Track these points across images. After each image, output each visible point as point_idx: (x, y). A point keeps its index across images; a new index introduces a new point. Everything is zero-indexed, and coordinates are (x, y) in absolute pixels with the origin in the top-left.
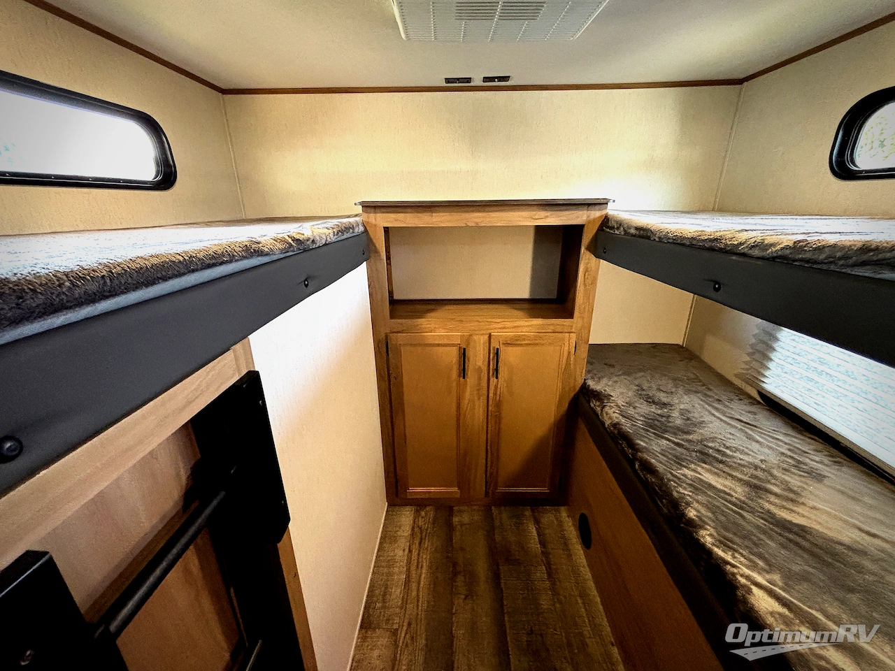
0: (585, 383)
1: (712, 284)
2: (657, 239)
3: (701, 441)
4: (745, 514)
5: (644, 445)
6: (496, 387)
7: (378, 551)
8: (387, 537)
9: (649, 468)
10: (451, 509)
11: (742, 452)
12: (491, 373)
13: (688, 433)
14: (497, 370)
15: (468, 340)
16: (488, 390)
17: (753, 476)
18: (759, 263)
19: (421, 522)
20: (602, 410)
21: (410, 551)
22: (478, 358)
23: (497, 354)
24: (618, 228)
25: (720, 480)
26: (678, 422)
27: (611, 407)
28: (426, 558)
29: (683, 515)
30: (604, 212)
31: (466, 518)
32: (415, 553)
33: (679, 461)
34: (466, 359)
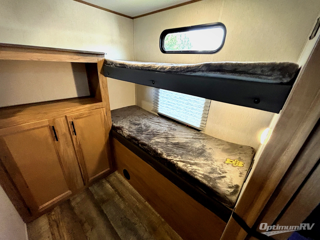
0: (113, 125)
1: (152, 81)
2: (129, 68)
3: (152, 131)
4: (168, 145)
5: (140, 138)
6: (76, 139)
9: (144, 144)
10: (69, 200)
11: (161, 130)
12: (72, 133)
13: (148, 130)
14: (75, 131)
15: (54, 122)
16: (73, 142)
17: (165, 135)
18: (164, 73)
20: (123, 133)
22: (62, 129)
23: (73, 124)
24: (112, 64)
25: (160, 139)
26: (144, 128)
27: (125, 130)
28: (64, 231)
29: (157, 153)
30: (103, 58)
31: (78, 200)
33: (150, 139)
34: (56, 131)
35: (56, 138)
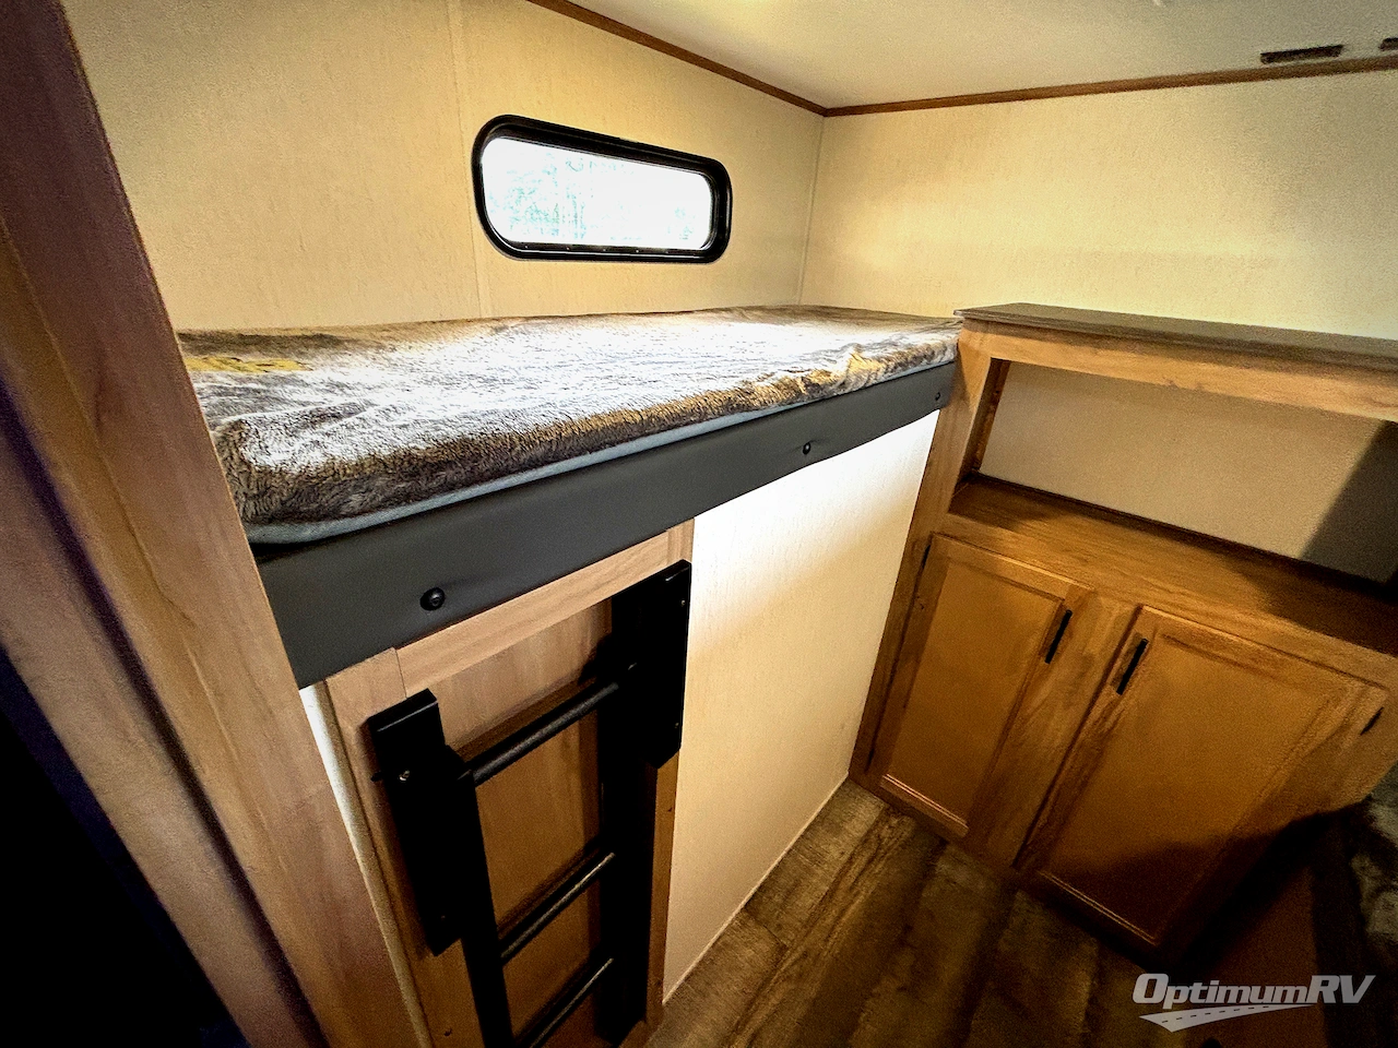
0: (1363, 807)
6: (1113, 705)
7: (807, 830)
8: (827, 821)
10: (943, 843)
12: (1111, 677)
14: (1126, 677)
15: (1085, 599)
16: (1092, 703)
19: (886, 832)
21: (850, 861)
22: (1096, 637)
23: (1141, 648)
28: (867, 888)
31: (962, 876)
32: (854, 871)
34: (1066, 631)
35: (1051, 651)
